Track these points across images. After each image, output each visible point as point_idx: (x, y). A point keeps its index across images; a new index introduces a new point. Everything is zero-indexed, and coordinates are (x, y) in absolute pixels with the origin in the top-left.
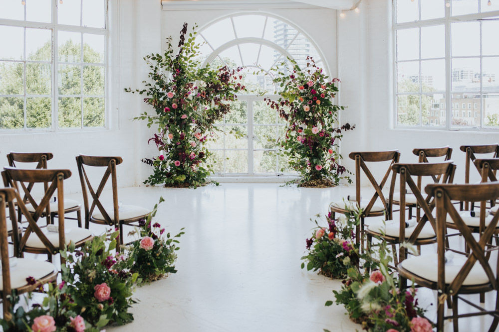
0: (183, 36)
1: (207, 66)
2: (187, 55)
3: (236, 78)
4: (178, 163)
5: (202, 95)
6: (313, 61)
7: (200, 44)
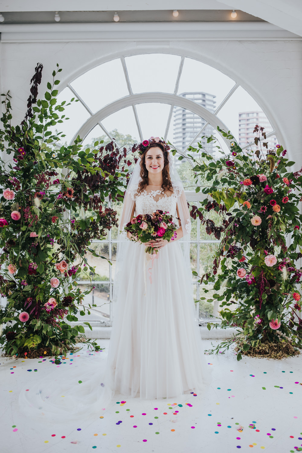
0: (37, 89)
1: (76, 142)
2: (42, 121)
3: (129, 163)
4: (24, 317)
5: (67, 195)
6: (264, 134)
7: (65, 103)
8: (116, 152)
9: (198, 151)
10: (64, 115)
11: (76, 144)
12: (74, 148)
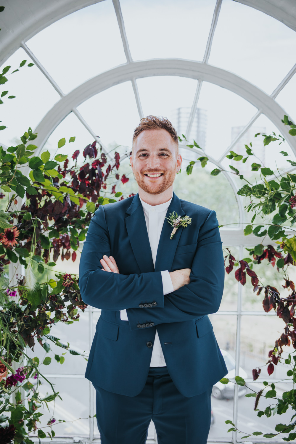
1: (26, 139)
3: (125, 180)
7: (10, 69)
8: (101, 161)
9: (245, 161)
10: (6, 90)
11: (25, 142)
12: (20, 150)
